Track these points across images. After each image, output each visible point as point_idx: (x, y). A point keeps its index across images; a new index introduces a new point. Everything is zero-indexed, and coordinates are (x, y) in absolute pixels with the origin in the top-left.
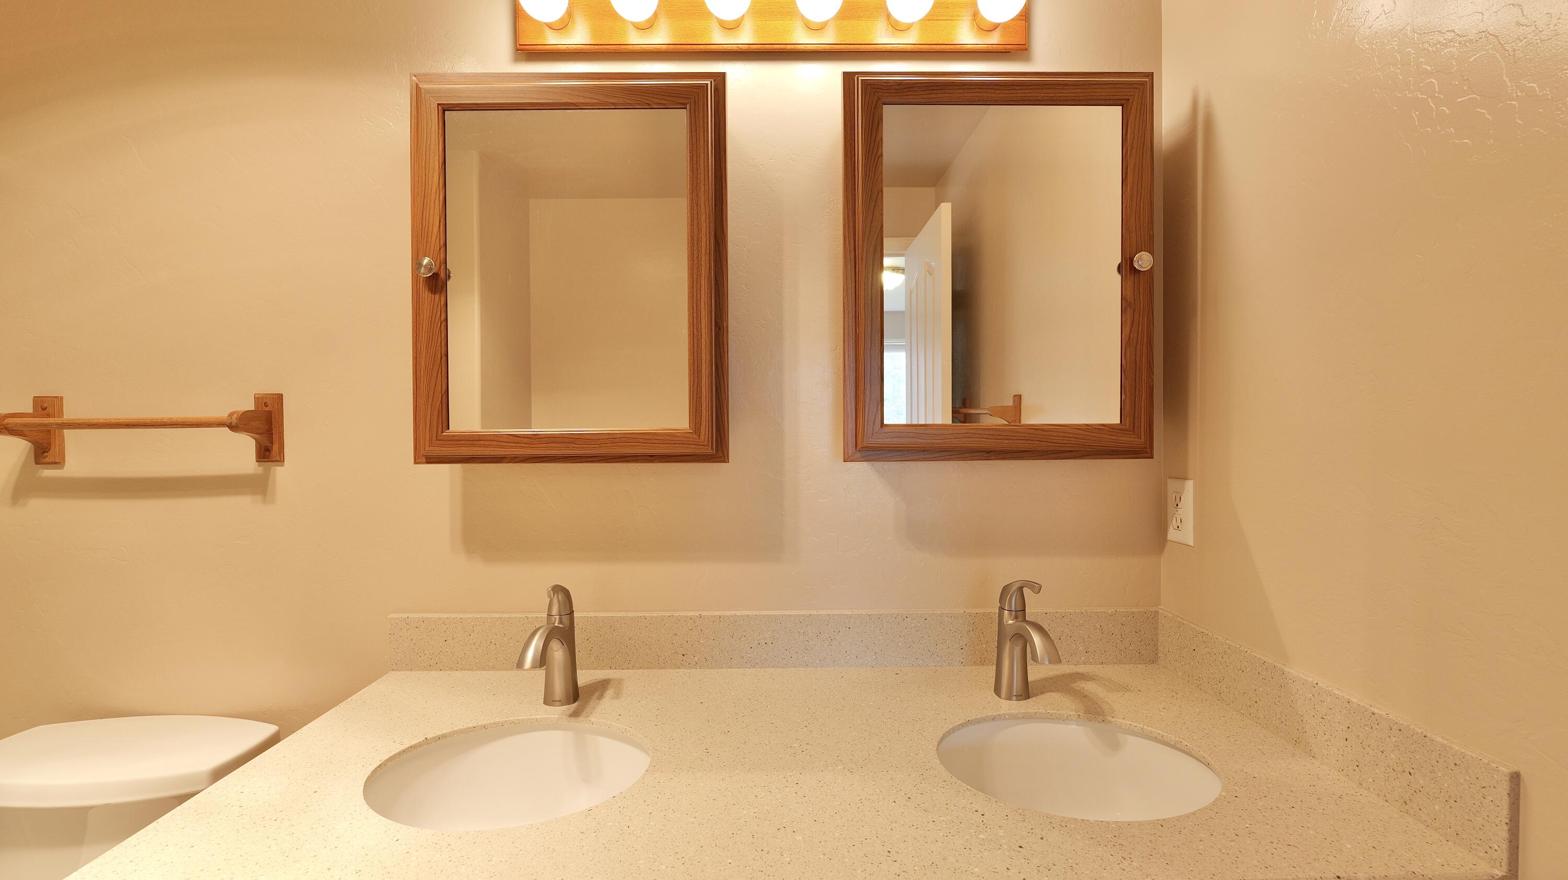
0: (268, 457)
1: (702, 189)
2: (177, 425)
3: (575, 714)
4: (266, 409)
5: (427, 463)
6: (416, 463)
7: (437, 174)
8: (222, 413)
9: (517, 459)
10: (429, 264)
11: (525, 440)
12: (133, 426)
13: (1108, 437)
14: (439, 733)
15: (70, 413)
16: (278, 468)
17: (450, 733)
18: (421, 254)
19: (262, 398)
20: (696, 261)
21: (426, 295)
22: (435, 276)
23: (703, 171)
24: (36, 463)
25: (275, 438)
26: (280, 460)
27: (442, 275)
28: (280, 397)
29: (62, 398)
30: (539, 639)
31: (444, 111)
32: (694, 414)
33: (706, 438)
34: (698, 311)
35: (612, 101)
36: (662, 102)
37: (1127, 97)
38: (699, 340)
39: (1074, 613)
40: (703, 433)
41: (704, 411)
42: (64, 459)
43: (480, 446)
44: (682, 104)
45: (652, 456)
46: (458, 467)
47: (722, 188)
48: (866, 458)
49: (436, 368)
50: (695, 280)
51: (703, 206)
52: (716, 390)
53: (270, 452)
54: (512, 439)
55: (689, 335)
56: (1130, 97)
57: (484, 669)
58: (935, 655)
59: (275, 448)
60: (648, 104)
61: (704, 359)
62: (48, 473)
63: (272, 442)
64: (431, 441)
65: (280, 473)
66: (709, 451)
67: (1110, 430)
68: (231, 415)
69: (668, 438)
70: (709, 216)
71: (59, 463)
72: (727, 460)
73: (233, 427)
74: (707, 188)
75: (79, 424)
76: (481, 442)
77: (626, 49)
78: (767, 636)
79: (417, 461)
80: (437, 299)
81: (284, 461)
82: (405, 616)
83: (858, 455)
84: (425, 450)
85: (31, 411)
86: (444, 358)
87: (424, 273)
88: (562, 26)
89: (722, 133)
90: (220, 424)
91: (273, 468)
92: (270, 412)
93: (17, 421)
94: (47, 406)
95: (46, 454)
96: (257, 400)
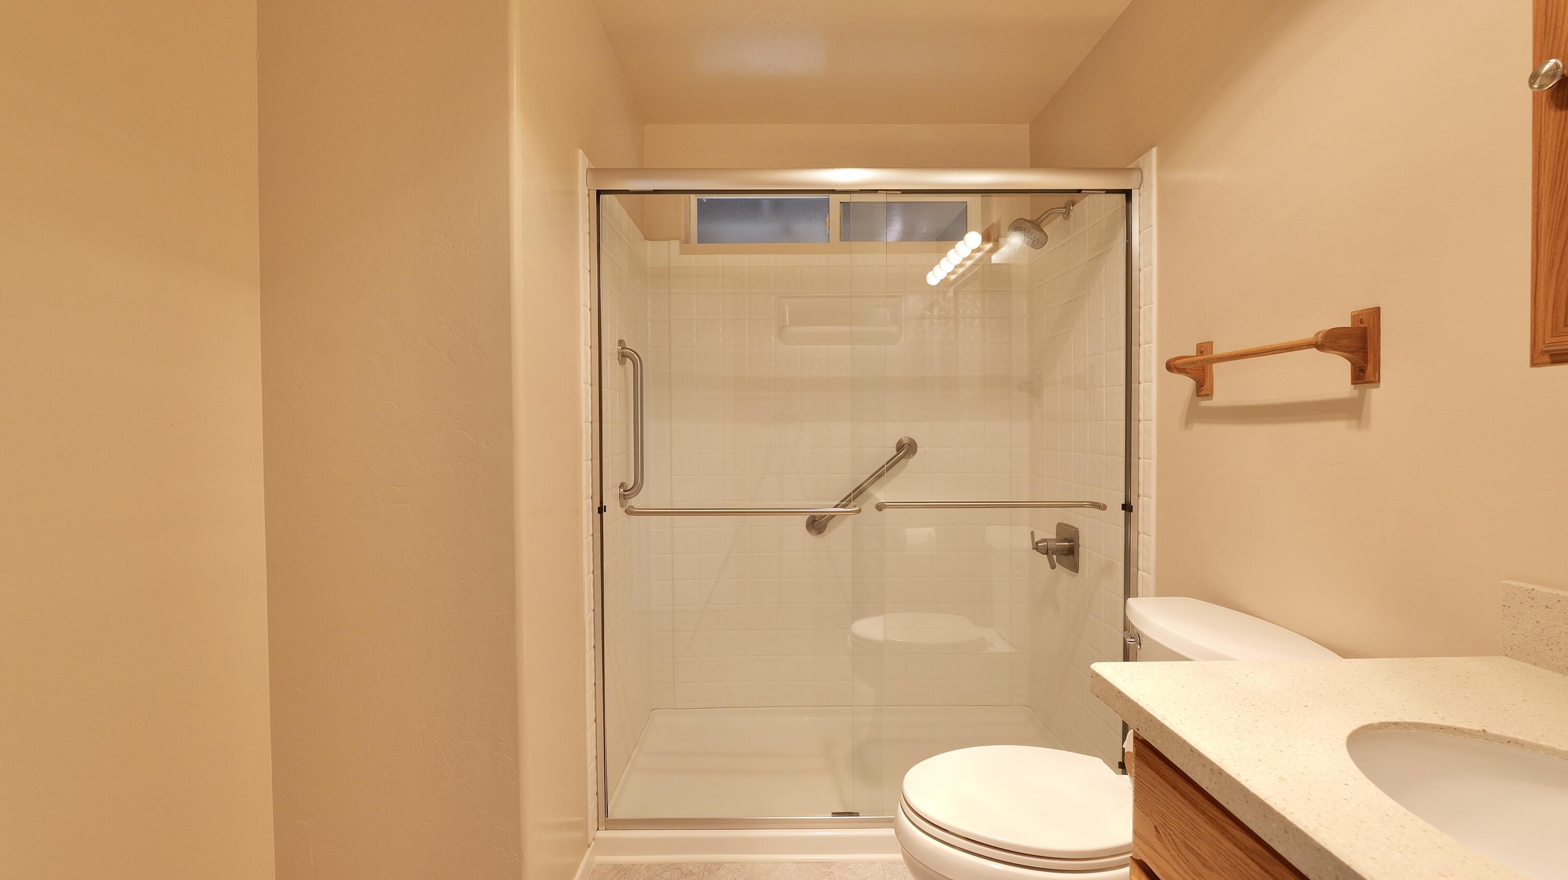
0: (1362, 378)
2: (1275, 350)
4: (1362, 326)
6: (1534, 364)
8: (1309, 334)
12: (1245, 355)
14: (1510, 734)
16: (1374, 391)
17: (1530, 744)
19: (1358, 315)
21: (1550, 116)
24: (1197, 396)
25: (1370, 356)
26: (1376, 381)
28: (1378, 311)
29: (1212, 342)
42: (1212, 392)
53: (1365, 372)
59: (1370, 368)
62: (1204, 403)
63: (1366, 362)
64: (1555, 328)
65: (1376, 395)
68: (1317, 334)
71: (1209, 395)
73: (1320, 346)
79: (1535, 362)
81: (1379, 382)
82: (1530, 587)
84: (1544, 343)
85: (1193, 353)
90: (1308, 345)
91: (1368, 390)
92: (1366, 328)
93: (1177, 362)
94: (1204, 348)
95: (1203, 388)
96: (1354, 317)
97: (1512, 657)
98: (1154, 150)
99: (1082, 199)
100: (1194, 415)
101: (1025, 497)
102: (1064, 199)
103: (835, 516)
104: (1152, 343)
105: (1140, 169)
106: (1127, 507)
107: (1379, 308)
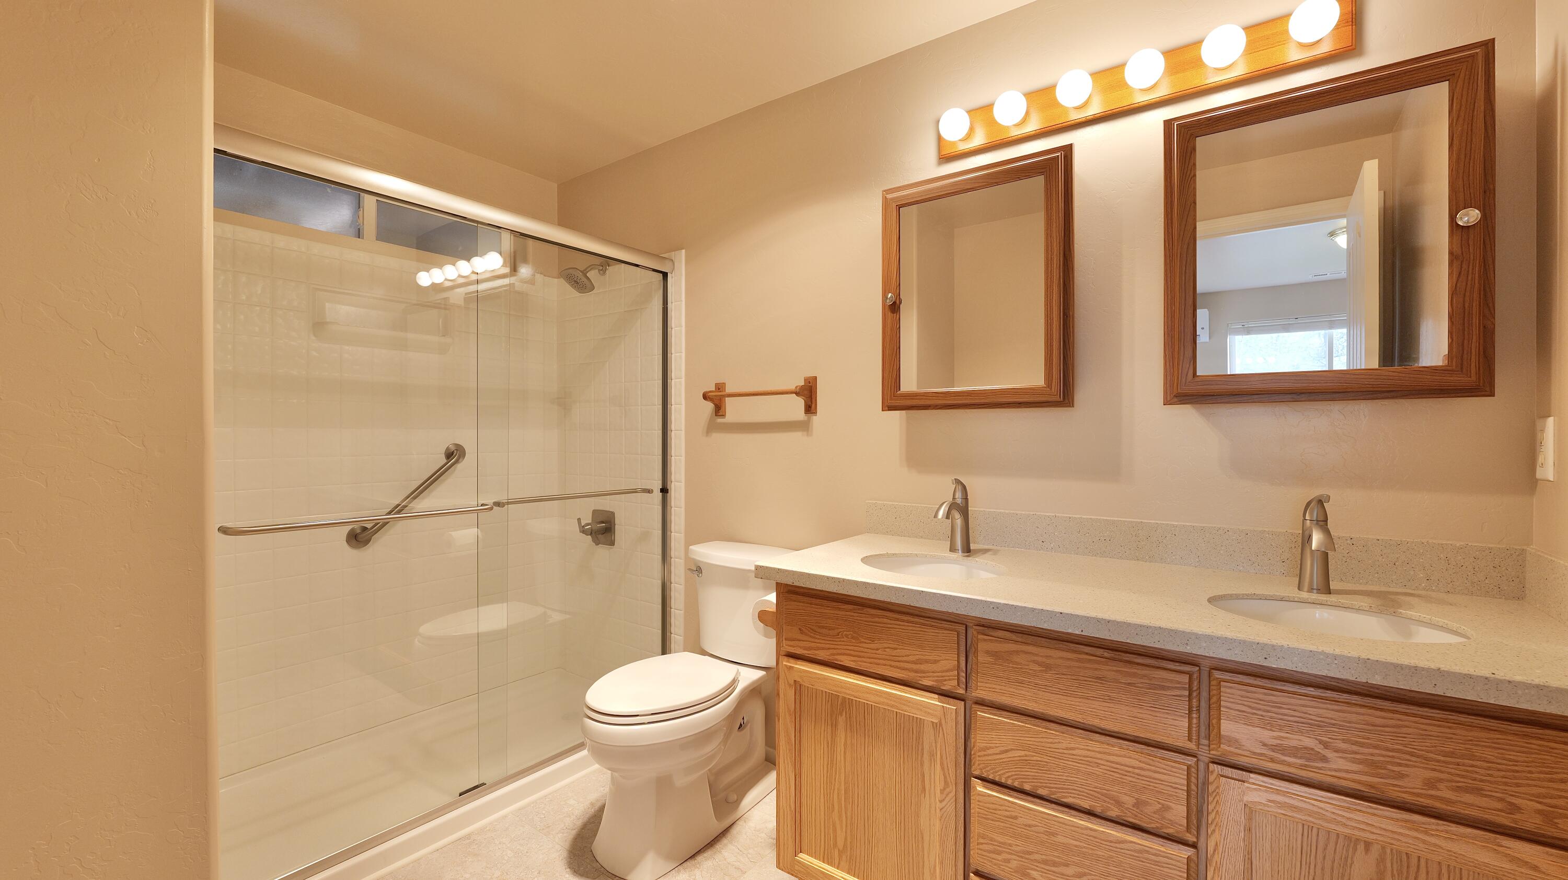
0: (810, 410)
1: (1054, 226)
3: (968, 556)
4: (810, 385)
5: (889, 410)
6: (883, 410)
7: (896, 245)
8: (792, 387)
9: (937, 407)
10: (891, 297)
11: (941, 395)
13: (1429, 377)
15: (729, 389)
16: (814, 417)
18: (887, 292)
19: (810, 379)
20: (1049, 274)
21: (889, 314)
22: (895, 303)
23: (1055, 214)
24: (716, 415)
25: (813, 401)
26: (815, 413)
27: (898, 302)
28: (816, 378)
29: (726, 383)
30: (946, 507)
31: (899, 208)
32: (1048, 375)
33: (1056, 390)
34: (1051, 307)
35: (995, 181)
36: (1027, 174)
37: (1452, 73)
38: (1051, 325)
39: (1413, 542)
40: (1053, 387)
41: (1054, 373)
42: (725, 414)
43: (917, 399)
44: (1042, 172)
45: (1020, 403)
46: (904, 412)
47: (1070, 222)
48: (1182, 402)
49: (894, 355)
50: (1049, 286)
51: (1055, 237)
52: (1064, 357)
53: (811, 408)
54: (934, 394)
55: (1045, 323)
56: (1455, 72)
57: (916, 537)
58: (1256, 564)
59: (813, 406)
60: (1019, 178)
61: (1054, 338)
62: (720, 420)
63: (812, 403)
64: (890, 399)
65: (815, 419)
66: (1057, 398)
67: (1433, 371)
68: (796, 387)
69: (1029, 391)
70: (1059, 243)
71: (723, 416)
72: (1071, 405)
73: (797, 394)
74: (1058, 225)
75: (736, 394)
76: (918, 397)
77: (1008, 140)
78: (1105, 534)
80: (895, 317)
81: (817, 413)
82: (875, 503)
83: (1176, 400)
84: (887, 404)
85: (714, 389)
86: (898, 349)
87: (889, 303)
88: (969, 136)
89: (1070, 186)
90: (792, 393)
91: (812, 417)
92: (811, 386)
93: (710, 394)
94: (720, 387)
95: (719, 410)
96: (805, 380)
97: (870, 533)
98: (684, 251)
99: (614, 265)
100: (711, 428)
101: (555, 492)
102: (598, 260)
103: (388, 523)
104: (681, 379)
105: (673, 261)
106: (664, 490)
107: (816, 377)
